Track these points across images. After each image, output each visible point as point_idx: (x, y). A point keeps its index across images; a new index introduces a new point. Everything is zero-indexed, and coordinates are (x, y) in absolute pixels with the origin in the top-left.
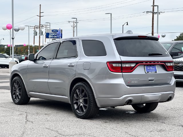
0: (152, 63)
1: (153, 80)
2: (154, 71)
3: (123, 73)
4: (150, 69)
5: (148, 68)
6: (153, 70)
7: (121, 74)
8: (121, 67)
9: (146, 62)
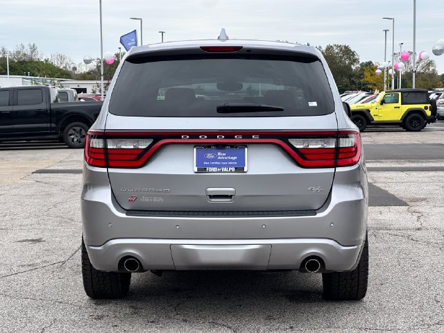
0: (238, 139)
1: (230, 197)
2: (232, 166)
3: (111, 170)
4: (215, 159)
5: (210, 156)
6: (231, 161)
7: (104, 173)
8: (105, 149)
9: (212, 134)
